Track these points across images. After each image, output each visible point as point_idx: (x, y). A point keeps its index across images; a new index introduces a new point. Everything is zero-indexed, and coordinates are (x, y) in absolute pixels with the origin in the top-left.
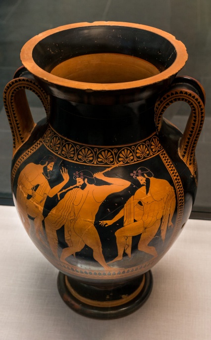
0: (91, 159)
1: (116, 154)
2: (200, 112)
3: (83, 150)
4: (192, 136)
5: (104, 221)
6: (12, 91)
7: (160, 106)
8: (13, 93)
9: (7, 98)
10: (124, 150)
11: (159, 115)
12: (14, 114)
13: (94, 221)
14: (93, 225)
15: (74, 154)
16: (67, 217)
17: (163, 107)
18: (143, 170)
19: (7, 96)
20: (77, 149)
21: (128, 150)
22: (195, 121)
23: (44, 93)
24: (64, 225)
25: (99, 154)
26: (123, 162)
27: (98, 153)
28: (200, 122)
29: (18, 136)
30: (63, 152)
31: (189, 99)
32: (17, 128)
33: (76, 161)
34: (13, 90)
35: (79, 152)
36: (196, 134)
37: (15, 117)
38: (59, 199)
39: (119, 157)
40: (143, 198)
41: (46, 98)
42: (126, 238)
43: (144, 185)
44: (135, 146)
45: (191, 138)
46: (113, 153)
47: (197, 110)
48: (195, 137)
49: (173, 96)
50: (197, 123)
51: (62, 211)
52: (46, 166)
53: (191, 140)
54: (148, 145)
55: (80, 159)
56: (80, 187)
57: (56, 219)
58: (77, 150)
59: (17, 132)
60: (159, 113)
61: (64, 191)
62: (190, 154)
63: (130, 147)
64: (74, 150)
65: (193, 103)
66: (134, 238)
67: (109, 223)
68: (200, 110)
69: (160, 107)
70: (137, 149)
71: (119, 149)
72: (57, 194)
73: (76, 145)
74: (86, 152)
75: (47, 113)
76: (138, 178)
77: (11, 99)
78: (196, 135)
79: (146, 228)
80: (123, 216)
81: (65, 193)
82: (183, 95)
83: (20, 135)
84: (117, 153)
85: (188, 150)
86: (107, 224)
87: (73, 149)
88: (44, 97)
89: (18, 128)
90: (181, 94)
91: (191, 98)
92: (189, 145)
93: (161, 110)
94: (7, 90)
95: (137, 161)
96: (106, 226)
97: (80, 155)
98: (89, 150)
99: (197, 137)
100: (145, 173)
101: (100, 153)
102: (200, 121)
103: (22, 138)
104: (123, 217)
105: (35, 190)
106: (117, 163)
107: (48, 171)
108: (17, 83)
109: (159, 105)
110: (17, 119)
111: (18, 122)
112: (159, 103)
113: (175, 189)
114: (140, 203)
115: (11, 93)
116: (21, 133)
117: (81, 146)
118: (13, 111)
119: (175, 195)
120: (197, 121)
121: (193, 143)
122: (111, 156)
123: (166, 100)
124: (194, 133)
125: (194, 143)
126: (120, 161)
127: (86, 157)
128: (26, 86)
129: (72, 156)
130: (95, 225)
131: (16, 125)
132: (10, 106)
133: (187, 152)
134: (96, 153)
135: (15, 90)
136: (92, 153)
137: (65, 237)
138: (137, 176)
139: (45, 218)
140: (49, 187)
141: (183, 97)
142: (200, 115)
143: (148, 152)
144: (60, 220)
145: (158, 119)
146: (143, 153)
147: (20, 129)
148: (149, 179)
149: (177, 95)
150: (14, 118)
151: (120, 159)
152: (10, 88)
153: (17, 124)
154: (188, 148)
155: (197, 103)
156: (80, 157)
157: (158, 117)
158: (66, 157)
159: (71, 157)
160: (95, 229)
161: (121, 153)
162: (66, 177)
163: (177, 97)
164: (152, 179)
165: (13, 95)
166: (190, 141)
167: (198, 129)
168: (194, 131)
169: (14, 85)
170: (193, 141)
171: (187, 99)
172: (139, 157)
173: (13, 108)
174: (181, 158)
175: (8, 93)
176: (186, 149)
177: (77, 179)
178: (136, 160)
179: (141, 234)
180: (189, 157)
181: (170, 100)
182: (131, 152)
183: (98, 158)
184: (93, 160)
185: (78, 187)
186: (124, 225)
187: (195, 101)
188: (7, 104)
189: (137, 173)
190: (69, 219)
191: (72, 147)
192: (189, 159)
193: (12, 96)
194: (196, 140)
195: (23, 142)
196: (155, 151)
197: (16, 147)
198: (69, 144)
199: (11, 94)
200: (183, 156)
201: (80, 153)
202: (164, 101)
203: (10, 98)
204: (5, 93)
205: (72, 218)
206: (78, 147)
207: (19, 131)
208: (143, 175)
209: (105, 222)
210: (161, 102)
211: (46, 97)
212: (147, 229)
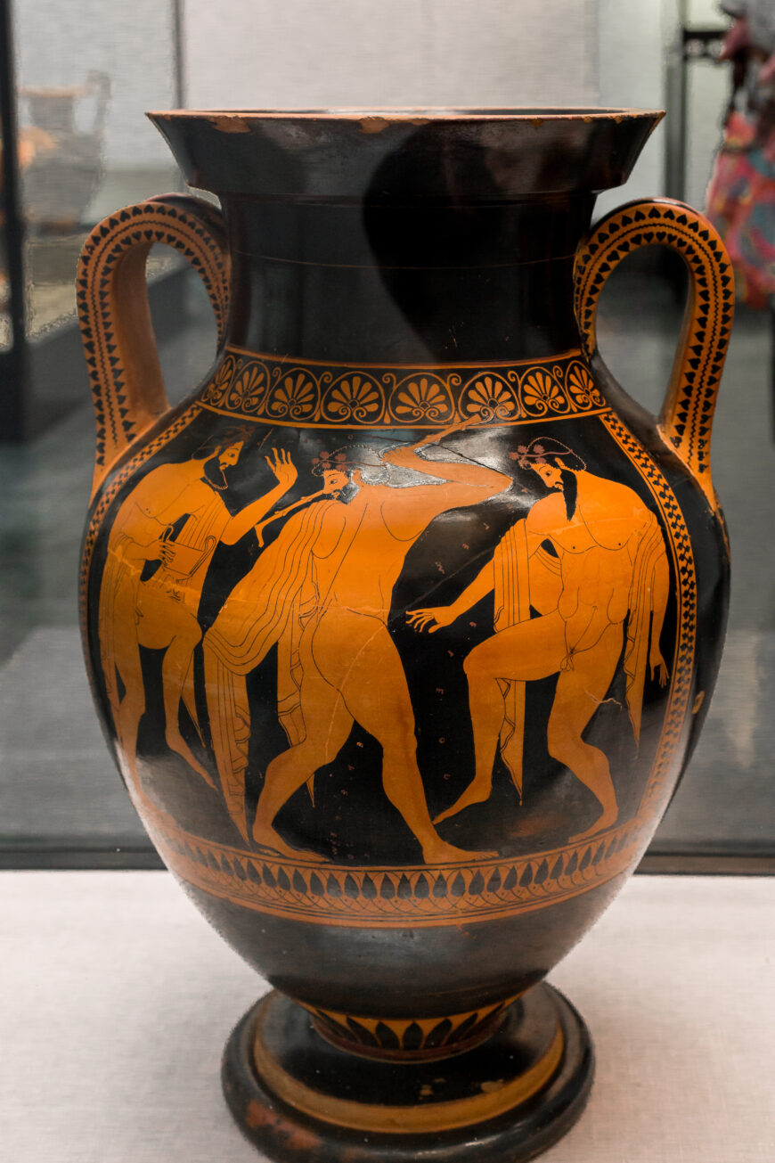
0: (373, 408)
1: (456, 391)
2: (719, 276)
3: (345, 386)
4: (701, 367)
5: (425, 611)
6: (108, 251)
7: (590, 263)
8: (110, 259)
9: (90, 279)
10: (482, 380)
11: (587, 295)
12: (109, 336)
13: (387, 610)
14: (383, 629)
15: (313, 402)
16: (287, 607)
17: (598, 266)
18: (548, 446)
19: (90, 273)
20: (323, 384)
21: (494, 379)
22: (705, 308)
23: (212, 248)
24: (277, 644)
25: (398, 390)
26: (483, 418)
27: (395, 387)
28: (720, 313)
29: (117, 415)
30: (275, 406)
31: (680, 236)
32: (112, 388)
33: (322, 421)
34: (112, 246)
35: (330, 394)
36: (713, 355)
37: (111, 348)
38: (261, 544)
39: (468, 400)
40: (559, 532)
41: (220, 266)
42: (504, 686)
43: (558, 490)
44: (520, 370)
45: (698, 373)
46: (447, 387)
47: (708, 270)
48: (709, 368)
49: (629, 227)
50: (711, 316)
51: (270, 585)
52: (217, 458)
53: (697, 380)
54: (561, 381)
55: (335, 415)
56: (336, 495)
57: (249, 623)
58: (324, 386)
59: (115, 401)
60: (588, 289)
61: (279, 515)
62: (696, 434)
63: (503, 372)
64: (314, 391)
65: (695, 247)
66: (532, 687)
67: (444, 616)
68: (717, 269)
69: (588, 267)
70: (526, 382)
71: (466, 375)
72: (253, 531)
73: (318, 371)
74: (356, 388)
75: (218, 317)
76: (533, 466)
77: (104, 283)
78: (711, 362)
79: (572, 652)
80: (493, 591)
81: (284, 520)
82: (662, 220)
83: (124, 412)
84: (461, 387)
85: (689, 418)
86: (433, 622)
87: (309, 386)
88: (213, 263)
89: (119, 386)
90: (655, 220)
91: (686, 229)
92: (693, 399)
93: (593, 277)
94: (93, 248)
95: (529, 418)
96: (432, 630)
97: (335, 400)
98: (364, 380)
99: (716, 369)
100: (559, 456)
101: (404, 389)
102: (721, 307)
103: (127, 425)
104: (491, 596)
105: (173, 538)
106: (463, 420)
107: (222, 468)
108: (127, 223)
109: (587, 259)
110: (116, 353)
111: (119, 366)
112: (586, 251)
113: (660, 522)
114: (548, 546)
115: (104, 257)
116: (126, 405)
117: (337, 372)
118: (107, 325)
119: (663, 546)
120: (711, 310)
121: (703, 391)
122: (442, 398)
123: (607, 242)
124: (704, 353)
125: (709, 393)
126: (470, 415)
127: (353, 405)
128: (156, 228)
129: (307, 408)
130: (390, 628)
131: (110, 376)
132: (98, 307)
133: (688, 424)
134: (387, 388)
135: (118, 249)
136: (375, 389)
137: (280, 697)
138: (533, 461)
139: (204, 631)
140: (225, 512)
141: (662, 229)
142: (720, 289)
143: (561, 400)
144: (261, 624)
145: (584, 309)
146: (545, 398)
147: (123, 392)
148: (573, 476)
149: (642, 223)
150: (105, 350)
151: (471, 408)
152: (103, 241)
153: (117, 373)
154: (690, 412)
155: (705, 244)
156: (333, 407)
157: (584, 301)
158: (288, 418)
159: (304, 415)
160: (390, 645)
161: (472, 387)
162: (287, 475)
163: (642, 232)
164: (583, 477)
165: (111, 265)
166: (695, 385)
167: (717, 338)
168: (706, 344)
169: (117, 228)
170: (705, 386)
171: (674, 233)
172: (532, 408)
173: (105, 315)
174: (671, 447)
175: (92, 263)
176: (683, 417)
177: (326, 474)
178: (524, 416)
179: (557, 675)
180: (696, 444)
181: (621, 242)
182: (505, 388)
183: (396, 403)
184: (378, 413)
185: (328, 497)
186: (498, 626)
187: (700, 240)
188: (89, 301)
189: (531, 451)
190: (298, 612)
191: (308, 379)
192: (695, 451)
193: (107, 271)
194: (713, 381)
195: (131, 437)
196: (585, 405)
197: (105, 461)
198: (295, 376)
199: (102, 264)
200: (677, 441)
201: (336, 394)
202: (602, 247)
203: (99, 276)
204: (86, 260)
205: (306, 609)
206: (327, 377)
207: (121, 399)
208: (550, 461)
209: (428, 614)
210: (593, 249)
211: (220, 260)
212: (576, 656)
